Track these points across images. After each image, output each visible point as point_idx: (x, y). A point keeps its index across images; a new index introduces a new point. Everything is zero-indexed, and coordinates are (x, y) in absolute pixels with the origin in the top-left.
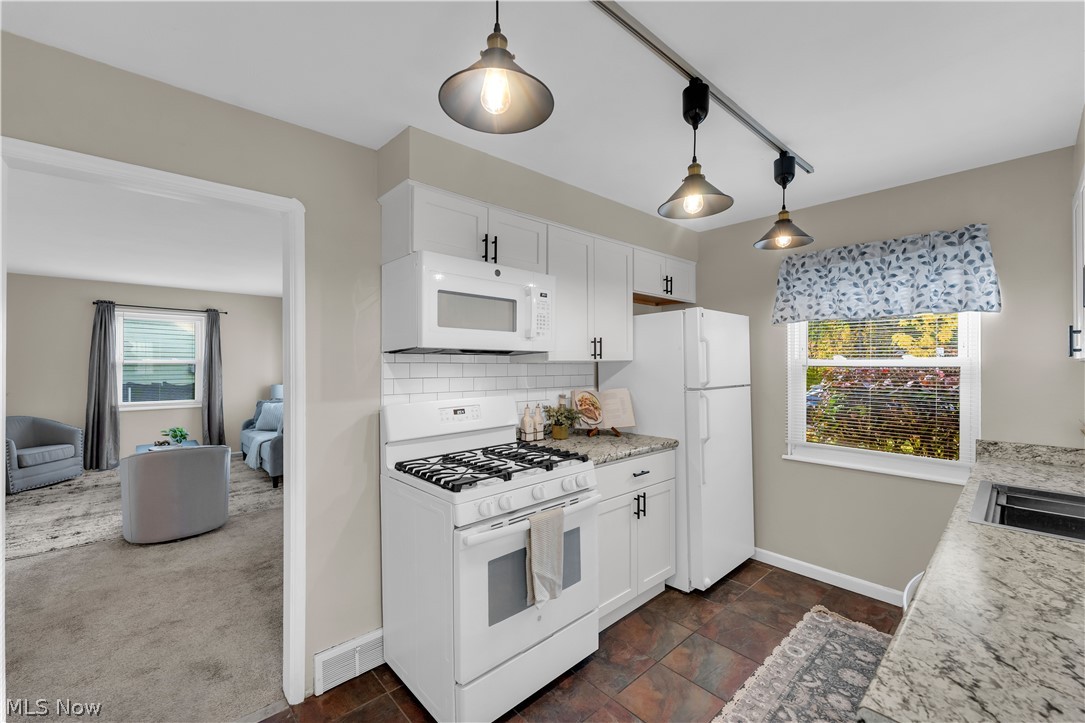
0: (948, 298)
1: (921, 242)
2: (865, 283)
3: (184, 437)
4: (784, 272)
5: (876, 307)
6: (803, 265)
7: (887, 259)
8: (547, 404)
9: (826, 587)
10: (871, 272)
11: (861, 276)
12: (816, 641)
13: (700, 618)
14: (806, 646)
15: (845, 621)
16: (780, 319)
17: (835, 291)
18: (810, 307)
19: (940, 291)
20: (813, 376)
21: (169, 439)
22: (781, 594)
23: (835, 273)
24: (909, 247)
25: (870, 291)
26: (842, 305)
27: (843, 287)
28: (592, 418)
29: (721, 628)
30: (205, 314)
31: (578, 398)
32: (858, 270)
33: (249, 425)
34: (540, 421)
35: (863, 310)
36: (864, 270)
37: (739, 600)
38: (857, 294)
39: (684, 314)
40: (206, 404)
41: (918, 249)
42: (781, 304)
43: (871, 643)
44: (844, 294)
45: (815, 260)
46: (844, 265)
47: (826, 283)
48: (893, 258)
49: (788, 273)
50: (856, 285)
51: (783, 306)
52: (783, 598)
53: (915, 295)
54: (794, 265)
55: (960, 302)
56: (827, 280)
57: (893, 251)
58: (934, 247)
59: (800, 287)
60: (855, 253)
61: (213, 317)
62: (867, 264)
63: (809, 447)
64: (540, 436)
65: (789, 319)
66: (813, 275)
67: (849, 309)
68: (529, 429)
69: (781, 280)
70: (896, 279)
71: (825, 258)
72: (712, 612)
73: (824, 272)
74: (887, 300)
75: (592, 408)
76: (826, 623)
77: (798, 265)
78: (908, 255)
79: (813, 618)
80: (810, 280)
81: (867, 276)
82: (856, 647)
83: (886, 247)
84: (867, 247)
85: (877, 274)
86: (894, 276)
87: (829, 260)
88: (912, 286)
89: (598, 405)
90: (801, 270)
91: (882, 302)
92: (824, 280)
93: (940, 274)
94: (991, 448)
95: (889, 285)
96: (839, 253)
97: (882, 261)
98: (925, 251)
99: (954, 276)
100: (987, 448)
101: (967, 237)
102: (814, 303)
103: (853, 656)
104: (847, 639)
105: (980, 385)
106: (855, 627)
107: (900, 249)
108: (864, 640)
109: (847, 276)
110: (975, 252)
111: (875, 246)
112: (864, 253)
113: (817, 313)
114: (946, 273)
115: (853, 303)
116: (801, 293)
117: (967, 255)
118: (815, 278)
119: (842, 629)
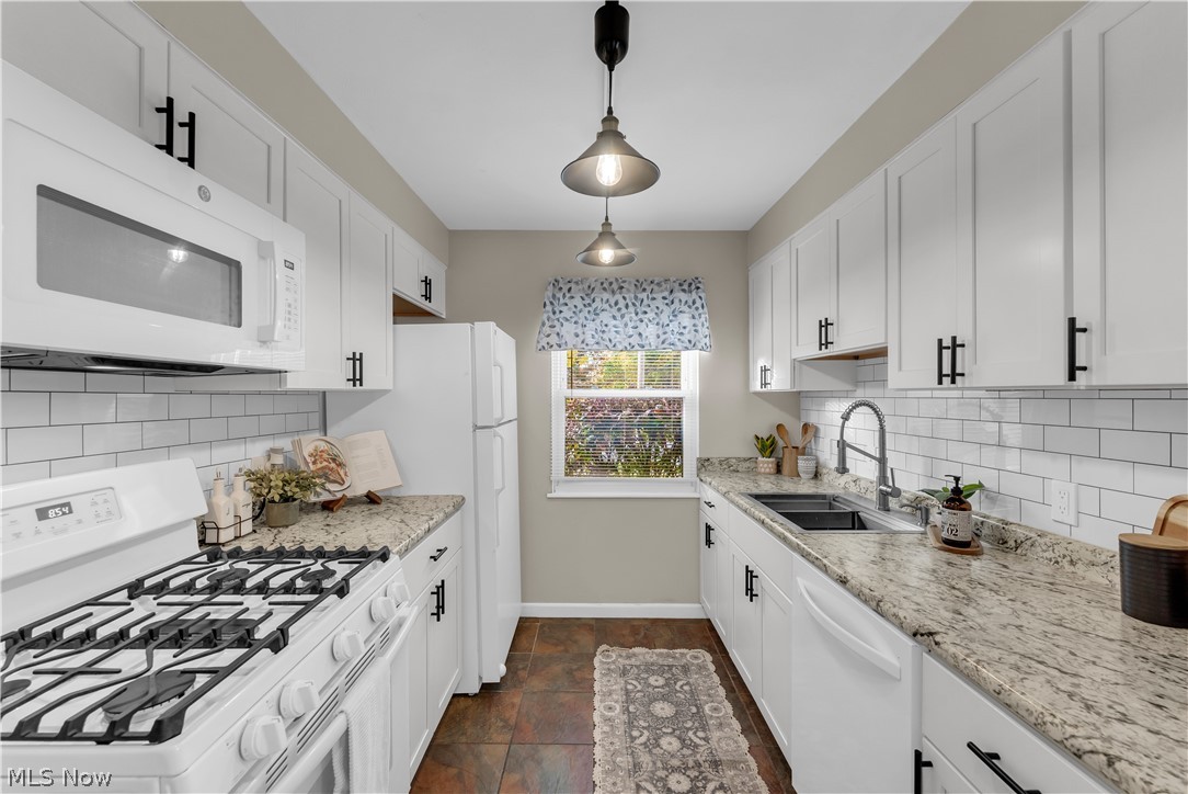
0: (682, 338)
1: (664, 286)
2: (623, 316)
4: (551, 295)
5: (631, 340)
6: (569, 290)
7: (640, 296)
8: (248, 466)
9: (591, 622)
10: (627, 306)
11: (619, 310)
12: (617, 685)
13: (506, 721)
14: (615, 697)
15: (624, 652)
16: (546, 346)
17: (598, 322)
18: (577, 336)
19: (676, 331)
20: (574, 407)
22: (562, 648)
23: (598, 304)
24: (656, 288)
25: (626, 325)
26: (605, 336)
27: (605, 317)
28: (335, 482)
29: (533, 721)
31: (308, 449)
32: (616, 304)
34: (242, 499)
35: (620, 342)
36: (622, 304)
37: (531, 674)
38: (615, 326)
39: (472, 328)
41: (662, 291)
42: (547, 330)
43: (652, 664)
44: (606, 325)
45: (580, 287)
46: (606, 296)
47: (589, 312)
48: (643, 296)
49: (554, 296)
50: (614, 317)
51: (549, 332)
52: (566, 651)
53: (660, 332)
54: (561, 289)
55: (690, 341)
56: (590, 309)
57: (644, 290)
58: (672, 291)
59: (567, 313)
60: (615, 286)
62: (624, 298)
63: (567, 481)
64: (247, 527)
65: (555, 346)
66: (578, 301)
67: (610, 340)
68: (225, 520)
69: (548, 303)
70: (647, 316)
71: (589, 287)
72: (513, 705)
73: (587, 301)
74: (640, 334)
75: (333, 465)
76: (613, 662)
77: (565, 290)
78: (654, 296)
79: (601, 662)
80: (575, 307)
81: (624, 311)
82: (646, 676)
83: (639, 285)
84: (624, 282)
85: (632, 309)
86: (646, 313)
87: (593, 289)
88: (658, 324)
89: (342, 459)
90: (568, 295)
91: (636, 337)
92: (587, 309)
93: (675, 316)
94: (706, 464)
95: (642, 321)
96: (602, 284)
97: (636, 298)
98: (666, 294)
99: (685, 319)
100: (704, 464)
101: (693, 287)
102: (579, 331)
103: (650, 685)
104: (636, 671)
105: (698, 412)
106: (634, 655)
107: (649, 289)
108: (647, 664)
109: (608, 308)
110: (698, 300)
111: (630, 283)
112: (622, 288)
113: (583, 342)
114: (680, 316)
115: (612, 335)
116: (567, 320)
117: (694, 303)
118: (580, 306)
119: (627, 662)
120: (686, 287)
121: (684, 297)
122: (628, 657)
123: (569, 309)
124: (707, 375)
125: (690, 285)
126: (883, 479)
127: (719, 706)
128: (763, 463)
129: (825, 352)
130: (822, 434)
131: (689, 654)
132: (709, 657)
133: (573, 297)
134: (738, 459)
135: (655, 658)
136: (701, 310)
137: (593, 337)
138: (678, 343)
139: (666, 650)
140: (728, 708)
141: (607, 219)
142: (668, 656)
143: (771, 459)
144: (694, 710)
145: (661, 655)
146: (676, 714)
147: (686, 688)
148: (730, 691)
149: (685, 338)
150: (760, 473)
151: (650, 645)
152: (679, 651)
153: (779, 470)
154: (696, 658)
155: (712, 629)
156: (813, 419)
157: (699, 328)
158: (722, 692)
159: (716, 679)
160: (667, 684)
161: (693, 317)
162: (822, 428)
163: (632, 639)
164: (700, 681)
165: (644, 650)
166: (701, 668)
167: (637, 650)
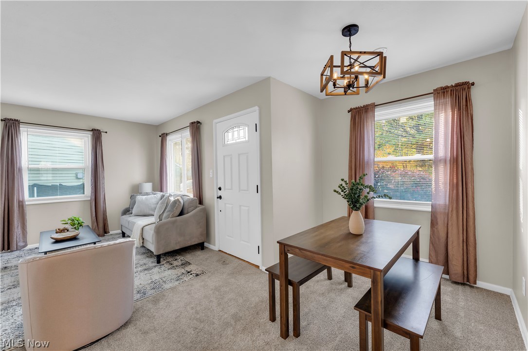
3: (80, 225)
21: (68, 226)
30: (91, 133)
33: (127, 211)
40: (94, 197)
61: (97, 136)
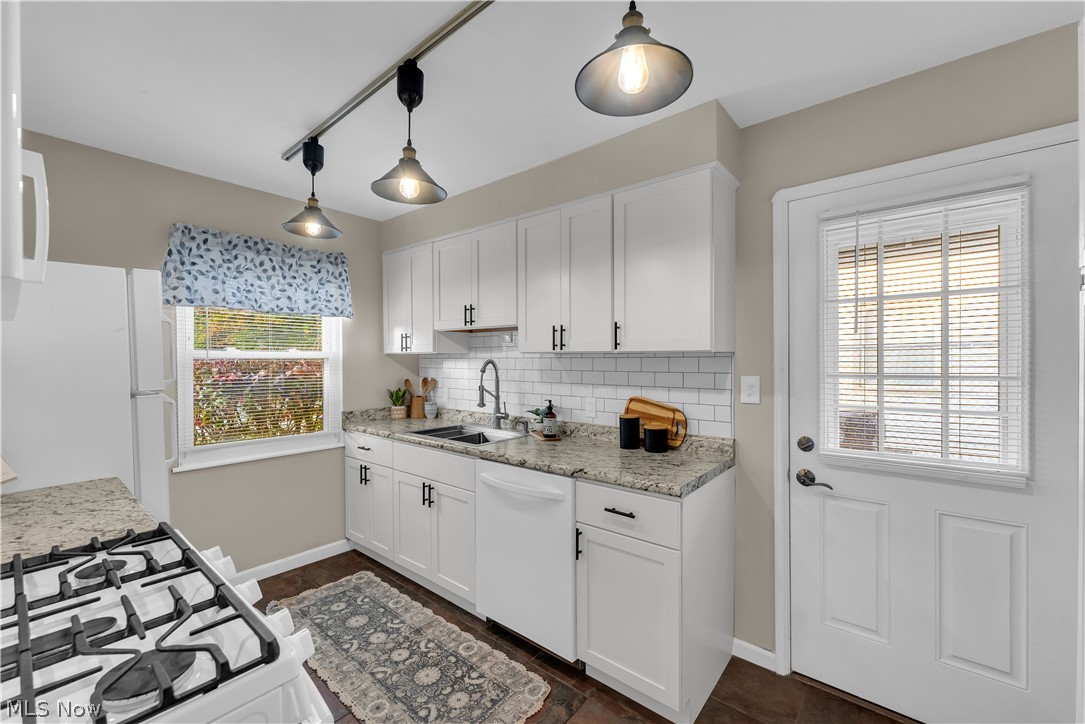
0: (330, 305)
1: (313, 256)
2: (269, 278)
4: (178, 242)
5: (279, 303)
6: (205, 241)
7: (287, 260)
10: (273, 268)
11: (265, 271)
16: (172, 300)
17: (241, 280)
19: (323, 297)
20: (201, 369)
23: (240, 261)
24: (304, 256)
25: (273, 287)
26: (250, 296)
27: (250, 276)
32: (262, 264)
35: (266, 304)
36: (268, 265)
38: (260, 287)
39: (129, 274)
41: (310, 260)
42: (173, 281)
43: (326, 597)
45: (219, 240)
46: (250, 255)
47: (230, 268)
49: (182, 245)
50: (259, 278)
51: (175, 284)
53: (309, 298)
54: (193, 238)
55: (337, 309)
56: (230, 265)
57: (293, 256)
58: (319, 261)
60: (261, 246)
62: (271, 260)
63: (196, 451)
65: (183, 301)
66: (215, 254)
67: (256, 300)
69: (174, 251)
71: (230, 242)
73: (228, 257)
74: (289, 298)
77: (199, 240)
78: (302, 262)
80: (213, 260)
81: (270, 272)
82: (327, 607)
83: (287, 250)
84: (271, 244)
85: (279, 272)
87: (235, 245)
88: (306, 290)
90: (203, 247)
91: (284, 300)
92: (226, 265)
93: (322, 284)
95: (290, 285)
96: (246, 241)
97: (283, 262)
98: (314, 263)
99: (332, 288)
100: (348, 417)
101: (339, 261)
102: (219, 287)
103: (335, 612)
104: (315, 608)
105: (341, 372)
106: (304, 598)
107: (297, 256)
108: (321, 600)
109: (253, 267)
110: (344, 273)
111: (277, 246)
112: (268, 250)
113: (224, 300)
114: (328, 285)
115: (258, 295)
116: (202, 274)
117: (340, 275)
118: (219, 261)
119: (301, 606)
120: (332, 259)
121: (331, 268)
122: (299, 602)
123: (205, 262)
124: (349, 338)
125: (336, 258)
126: (498, 409)
127: (397, 599)
128: (397, 410)
129: (469, 327)
130: (440, 385)
131: (354, 579)
132: (371, 574)
133: (209, 250)
134: (376, 410)
135: (326, 593)
136: (346, 283)
137: (234, 295)
138: (325, 309)
139: (331, 584)
140: (405, 598)
141: (313, 194)
142: (336, 586)
143: (403, 407)
144: (382, 610)
145: (329, 588)
146: (370, 619)
147: (366, 600)
148: (400, 588)
149: (332, 305)
150: (394, 419)
151: (316, 586)
152: (343, 579)
153: (409, 415)
154: (361, 578)
155: (361, 555)
156: (431, 375)
157: (345, 298)
158: (395, 591)
159: (386, 585)
160: (349, 605)
161: (340, 288)
162: (440, 381)
163: (293, 589)
164: (374, 591)
165: (312, 591)
166: (369, 583)
167: (304, 594)
